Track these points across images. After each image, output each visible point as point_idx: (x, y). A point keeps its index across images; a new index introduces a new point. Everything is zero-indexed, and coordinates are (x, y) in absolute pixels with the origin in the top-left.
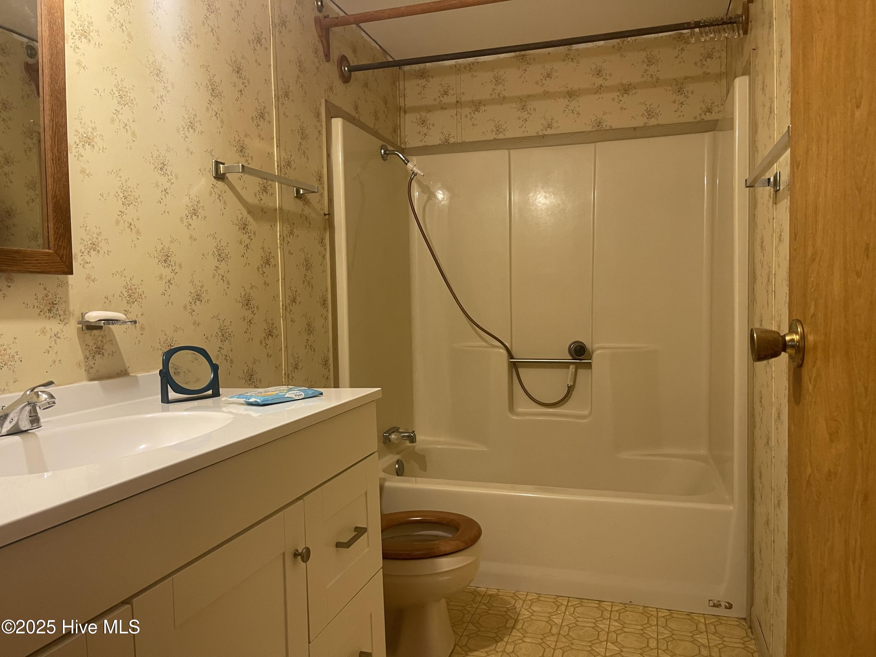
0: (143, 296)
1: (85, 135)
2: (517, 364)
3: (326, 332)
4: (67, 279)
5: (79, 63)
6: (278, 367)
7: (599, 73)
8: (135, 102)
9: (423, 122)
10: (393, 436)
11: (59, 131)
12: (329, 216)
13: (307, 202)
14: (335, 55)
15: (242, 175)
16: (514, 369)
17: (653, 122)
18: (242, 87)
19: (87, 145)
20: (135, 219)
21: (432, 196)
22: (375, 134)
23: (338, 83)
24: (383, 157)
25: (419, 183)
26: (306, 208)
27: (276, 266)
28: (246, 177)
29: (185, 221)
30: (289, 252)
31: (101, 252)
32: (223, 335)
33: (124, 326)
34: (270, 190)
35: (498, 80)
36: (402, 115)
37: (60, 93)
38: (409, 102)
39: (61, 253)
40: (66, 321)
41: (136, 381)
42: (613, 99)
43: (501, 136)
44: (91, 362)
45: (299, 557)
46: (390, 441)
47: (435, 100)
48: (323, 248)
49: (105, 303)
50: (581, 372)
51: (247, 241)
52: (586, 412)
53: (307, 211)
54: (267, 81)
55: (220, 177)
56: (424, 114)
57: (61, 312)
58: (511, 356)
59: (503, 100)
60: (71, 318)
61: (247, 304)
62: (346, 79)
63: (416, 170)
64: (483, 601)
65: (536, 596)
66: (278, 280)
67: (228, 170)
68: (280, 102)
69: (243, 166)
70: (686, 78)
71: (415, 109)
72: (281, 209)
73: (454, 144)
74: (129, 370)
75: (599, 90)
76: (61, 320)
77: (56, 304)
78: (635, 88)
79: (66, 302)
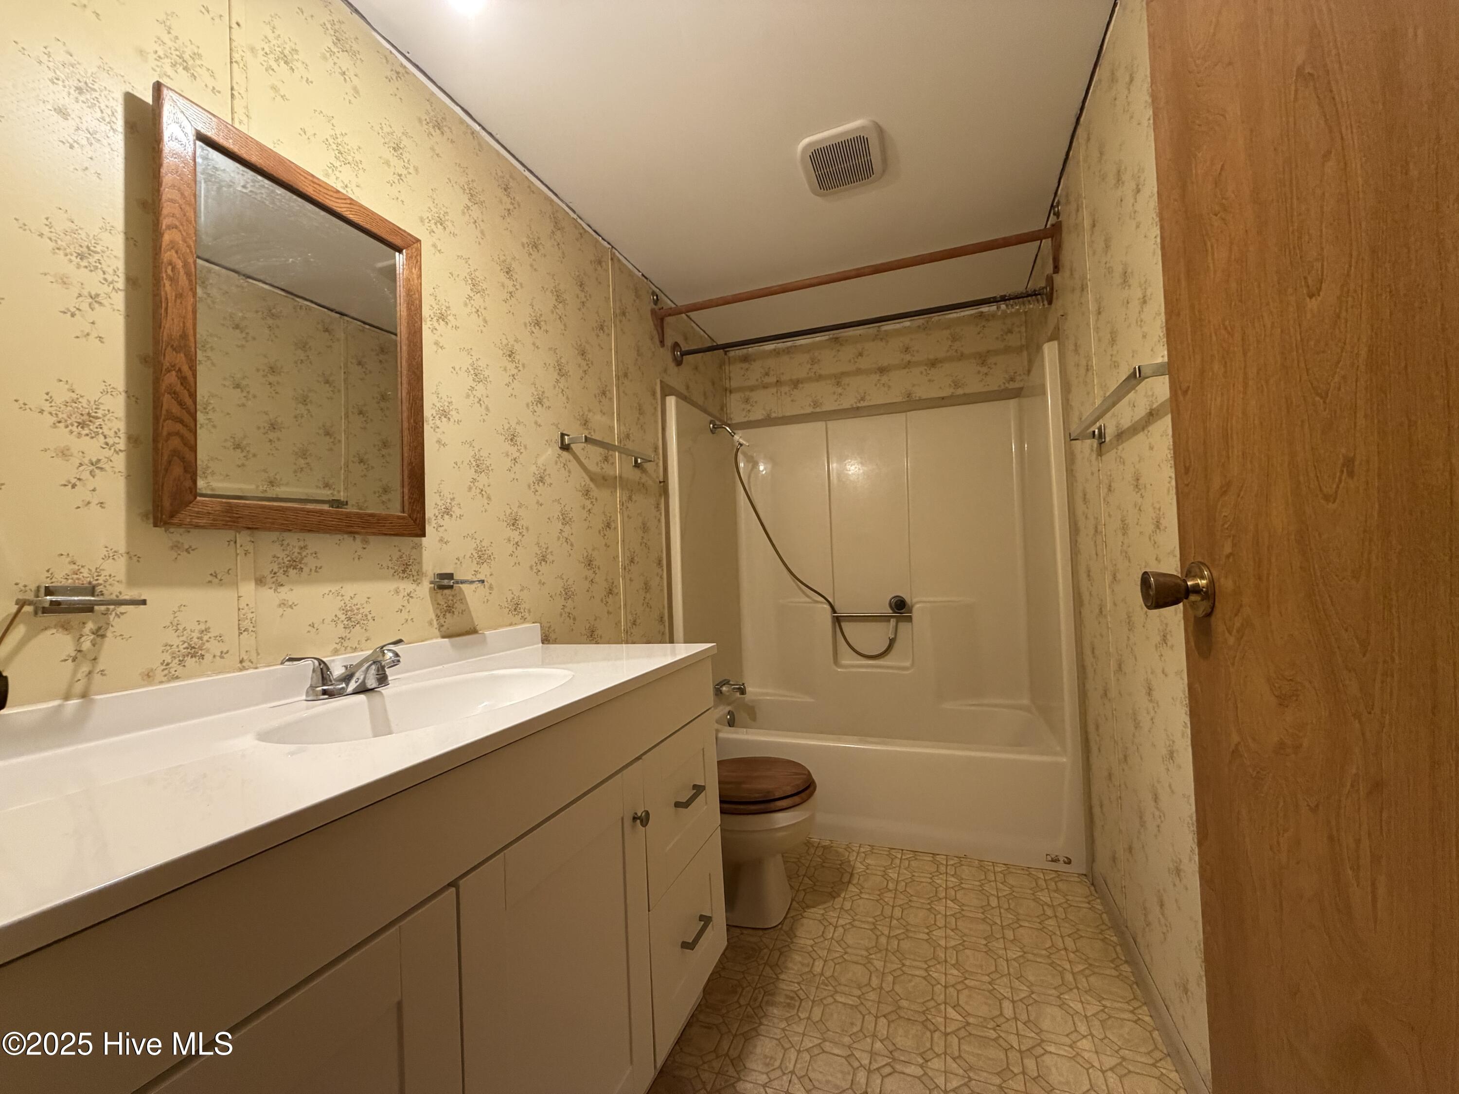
0: (492, 557)
1: (442, 409)
2: (840, 618)
3: (662, 590)
4: (421, 541)
5: (436, 343)
6: (618, 623)
7: (907, 350)
8: (488, 380)
9: (747, 401)
10: (724, 689)
11: (416, 404)
12: (664, 485)
13: (644, 471)
14: (669, 342)
15: (585, 445)
16: (837, 624)
17: (960, 391)
18: (586, 368)
19: (443, 417)
20: (486, 486)
21: (755, 464)
22: (705, 411)
23: (671, 365)
24: (711, 431)
25: (745, 454)
26: (644, 476)
27: (616, 528)
28: (590, 448)
29: (532, 487)
30: (628, 516)
31: (454, 516)
32: (566, 594)
33: (473, 586)
34: (611, 460)
35: (813, 361)
36: (728, 394)
37: (417, 368)
38: (734, 384)
39: (415, 516)
40: (419, 581)
41: (484, 640)
42: (921, 373)
43: (818, 410)
44: (442, 620)
45: (638, 821)
46: (721, 693)
47: (757, 380)
48: (658, 513)
49: (456, 564)
50: (901, 625)
51: (590, 506)
52: (907, 664)
53: (644, 478)
54: (609, 363)
55: (565, 447)
56: (747, 393)
57: (415, 573)
58: (834, 611)
59: (820, 378)
60: (424, 578)
61: (589, 565)
62: (679, 363)
63: (741, 441)
64: (817, 853)
65: (869, 849)
66: (618, 543)
67: (574, 441)
68: (620, 381)
69: (586, 437)
70: (988, 352)
71: (740, 389)
72: (621, 477)
73: (775, 418)
74: (478, 628)
75: (908, 365)
76: (414, 581)
77: (410, 565)
78: (941, 362)
79: (420, 563)
